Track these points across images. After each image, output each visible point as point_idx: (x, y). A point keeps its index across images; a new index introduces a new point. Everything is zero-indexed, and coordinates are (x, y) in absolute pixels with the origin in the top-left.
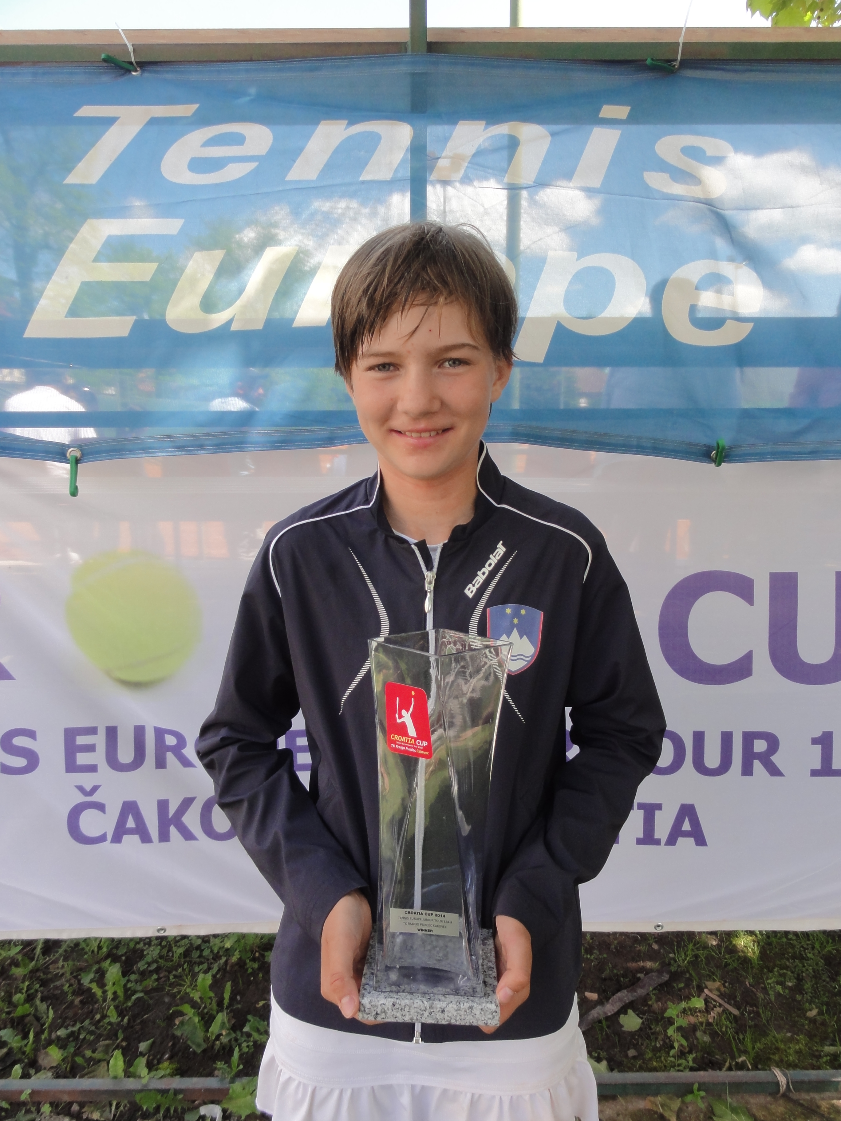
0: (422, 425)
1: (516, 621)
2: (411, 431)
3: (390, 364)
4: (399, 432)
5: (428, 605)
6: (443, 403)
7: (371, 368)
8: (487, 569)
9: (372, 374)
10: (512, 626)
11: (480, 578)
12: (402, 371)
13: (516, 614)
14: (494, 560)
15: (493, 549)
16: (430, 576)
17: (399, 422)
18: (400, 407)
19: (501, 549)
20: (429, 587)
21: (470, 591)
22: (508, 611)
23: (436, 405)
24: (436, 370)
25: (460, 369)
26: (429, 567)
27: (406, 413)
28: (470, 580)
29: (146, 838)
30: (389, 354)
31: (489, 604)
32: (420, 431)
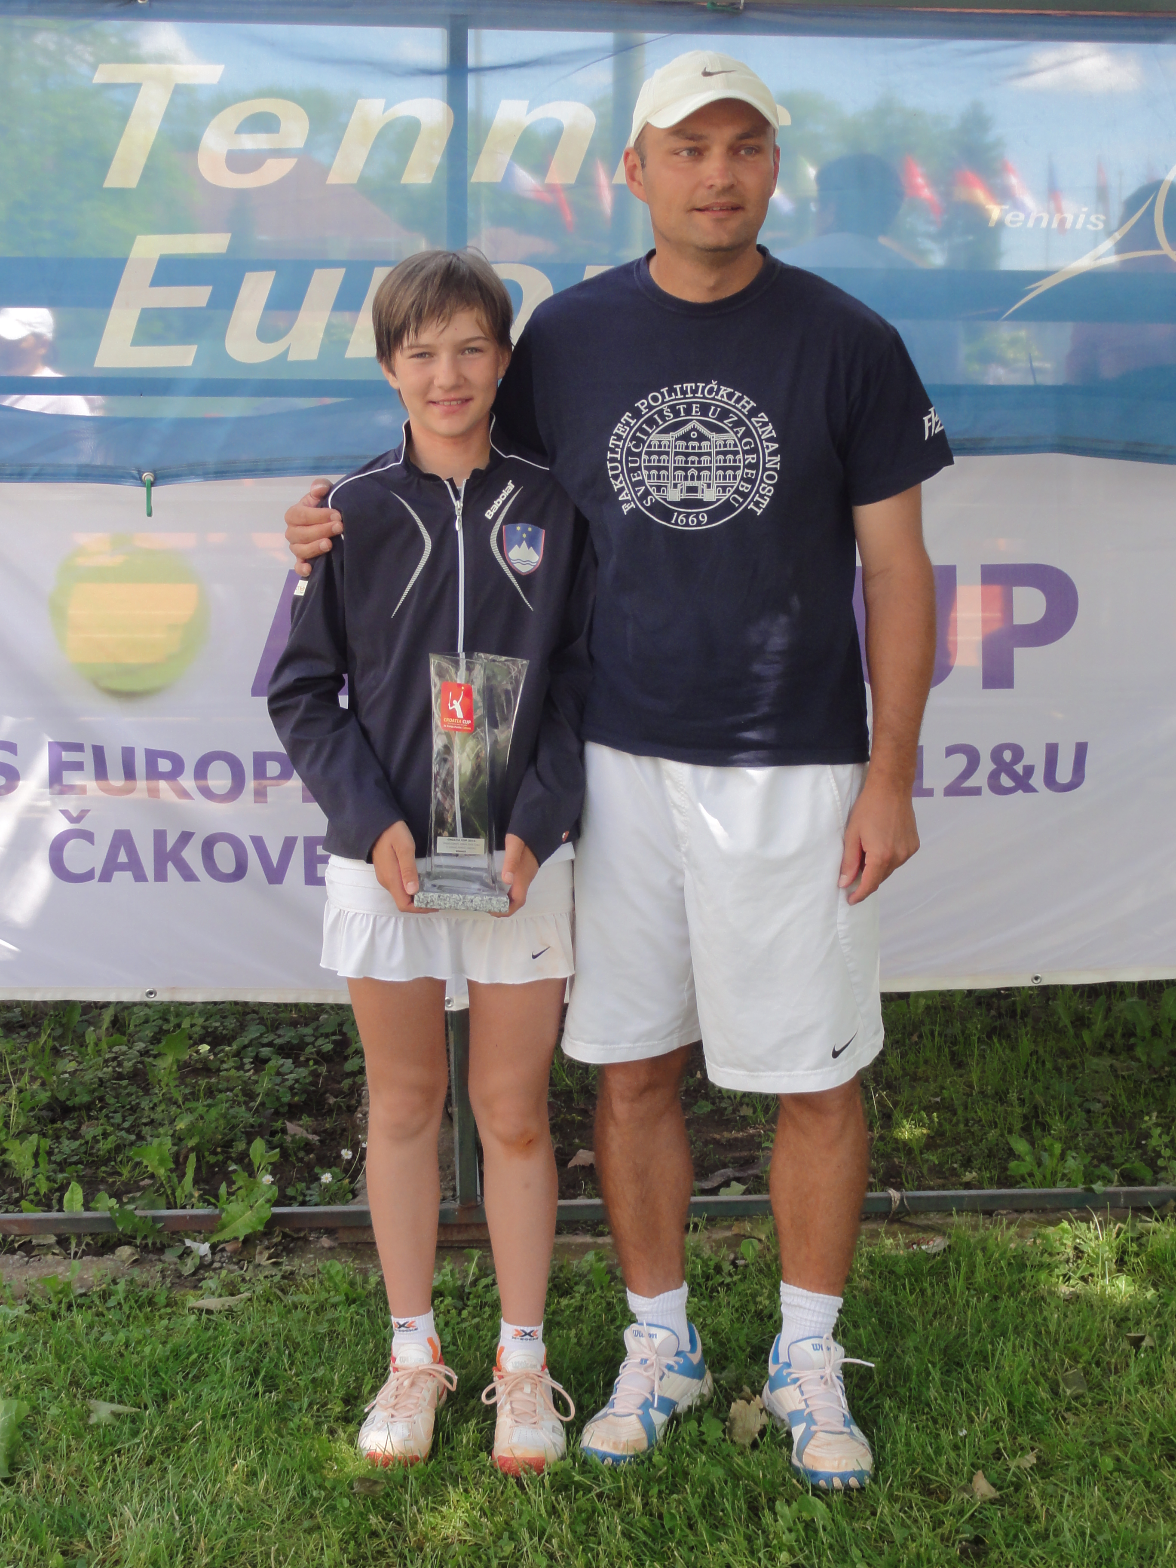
0: (453, 395)
1: (524, 536)
2: (444, 401)
3: (425, 353)
4: (434, 403)
5: (458, 526)
6: (466, 379)
7: (413, 356)
8: (501, 500)
9: (415, 360)
10: (522, 539)
11: (496, 505)
12: (435, 358)
13: (524, 530)
14: (505, 493)
15: (505, 486)
16: (458, 505)
17: (436, 394)
18: (436, 383)
19: (511, 486)
20: (458, 513)
21: (489, 515)
22: (518, 528)
23: (462, 382)
24: (460, 356)
25: (477, 355)
26: (457, 497)
27: (440, 387)
28: (489, 506)
29: (140, 877)
30: (426, 346)
31: (505, 522)
32: (450, 400)
